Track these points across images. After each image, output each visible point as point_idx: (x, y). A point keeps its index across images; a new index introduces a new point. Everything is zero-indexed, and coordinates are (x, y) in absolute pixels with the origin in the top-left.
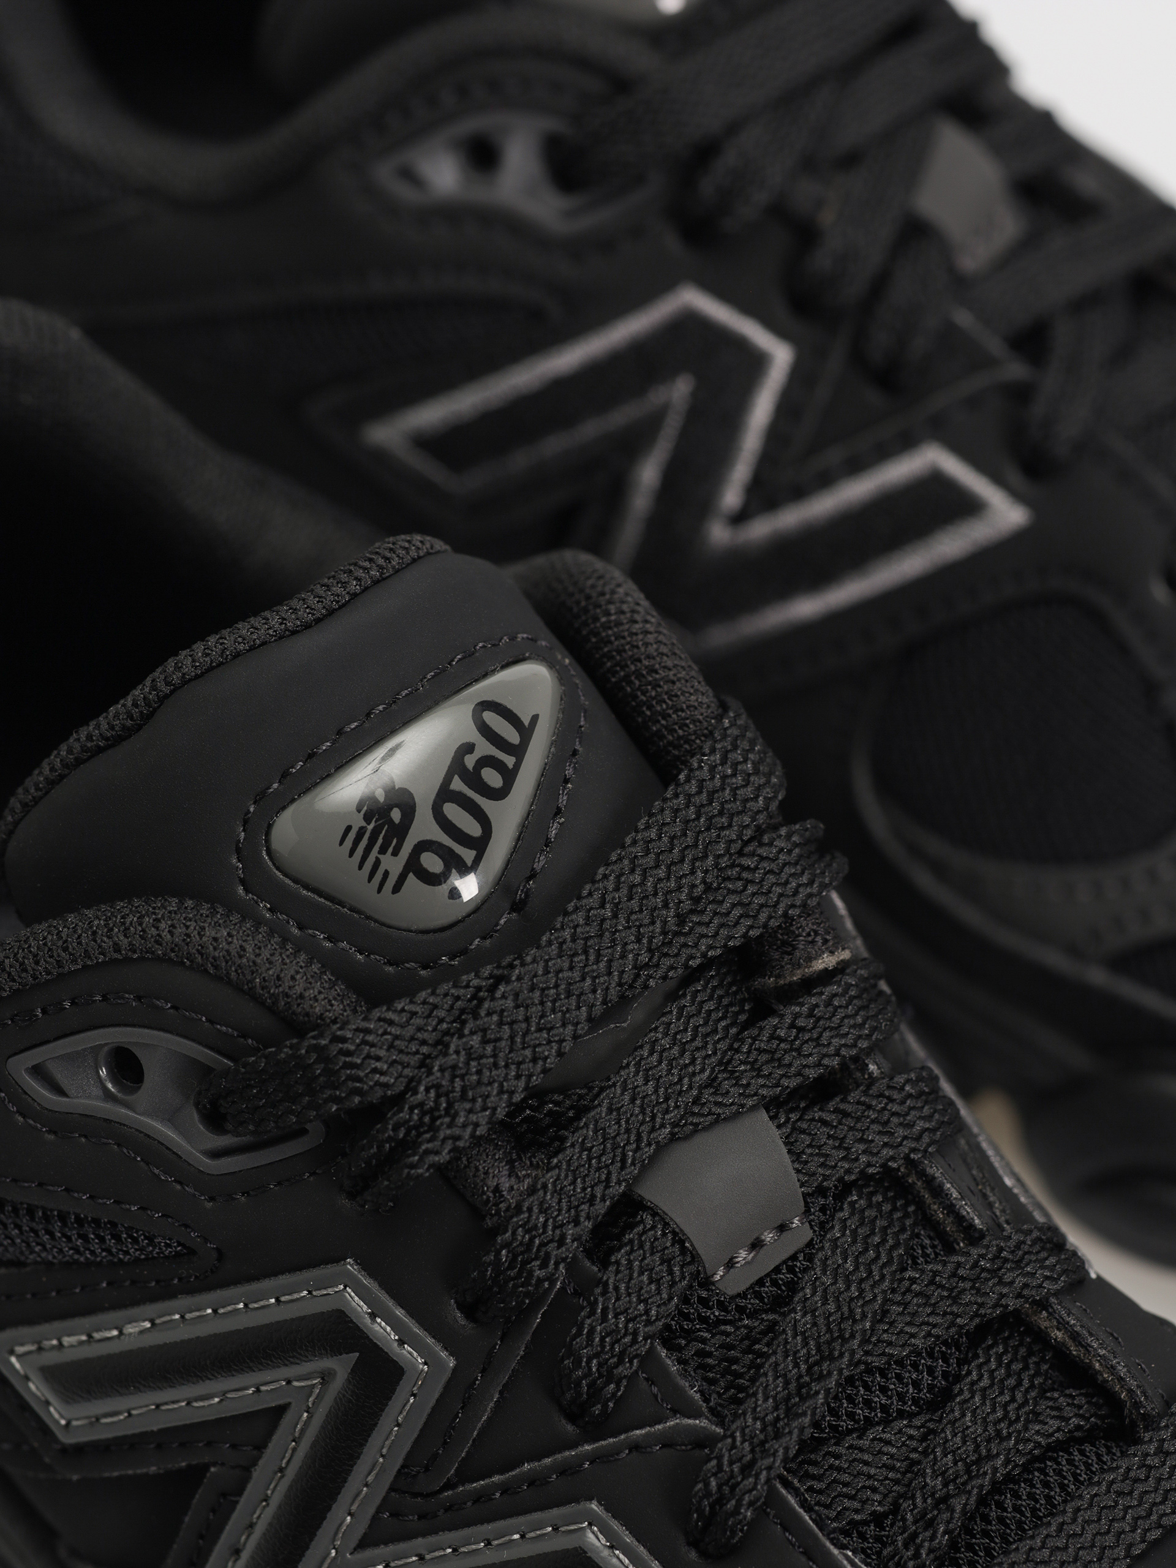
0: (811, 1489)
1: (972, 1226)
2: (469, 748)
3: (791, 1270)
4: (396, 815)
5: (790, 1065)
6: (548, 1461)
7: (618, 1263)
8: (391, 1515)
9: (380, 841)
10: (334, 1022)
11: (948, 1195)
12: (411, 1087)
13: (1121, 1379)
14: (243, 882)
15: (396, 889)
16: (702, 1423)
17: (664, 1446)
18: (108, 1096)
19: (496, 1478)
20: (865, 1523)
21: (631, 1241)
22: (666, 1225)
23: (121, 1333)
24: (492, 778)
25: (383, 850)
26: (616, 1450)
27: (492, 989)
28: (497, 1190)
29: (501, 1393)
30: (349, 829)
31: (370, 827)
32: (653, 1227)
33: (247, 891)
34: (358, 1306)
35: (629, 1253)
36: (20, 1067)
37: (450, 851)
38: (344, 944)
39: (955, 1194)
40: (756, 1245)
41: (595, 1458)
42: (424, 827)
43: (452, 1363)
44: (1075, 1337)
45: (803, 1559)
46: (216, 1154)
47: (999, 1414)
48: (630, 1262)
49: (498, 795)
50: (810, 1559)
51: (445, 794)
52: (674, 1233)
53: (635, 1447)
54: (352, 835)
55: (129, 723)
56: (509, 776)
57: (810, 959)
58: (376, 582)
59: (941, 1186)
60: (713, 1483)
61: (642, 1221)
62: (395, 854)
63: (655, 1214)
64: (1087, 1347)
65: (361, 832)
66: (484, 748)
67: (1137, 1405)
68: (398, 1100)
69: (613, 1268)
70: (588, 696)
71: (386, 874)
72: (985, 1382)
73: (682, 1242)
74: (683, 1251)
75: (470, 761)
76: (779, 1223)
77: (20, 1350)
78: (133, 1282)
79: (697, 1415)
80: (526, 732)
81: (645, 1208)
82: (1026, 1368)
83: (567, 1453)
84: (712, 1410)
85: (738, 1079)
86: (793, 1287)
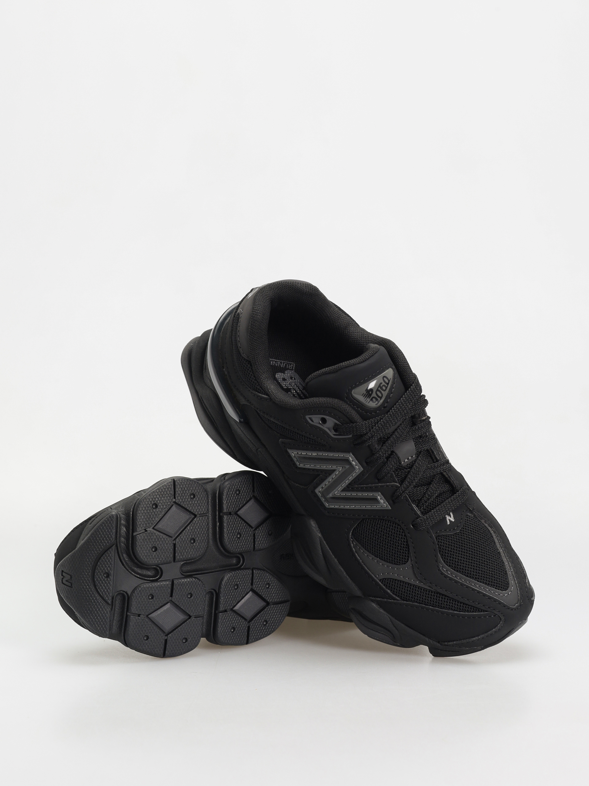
0: (409, 494)
1: (437, 459)
2: (381, 383)
3: (412, 463)
4: (370, 392)
5: (417, 433)
6: (373, 485)
7: (390, 460)
8: (352, 488)
9: (368, 396)
10: (358, 422)
11: (435, 454)
12: (367, 433)
13: (454, 484)
14: (346, 398)
15: (368, 403)
16: (397, 484)
17: (391, 486)
18: (320, 423)
19: (365, 486)
20: (416, 500)
21: (392, 457)
22: (397, 455)
23: (312, 454)
24: (384, 388)
25: (368, 397)
26: (383, 486)
27: (380, 420)
28: (376, 448)
29: (369, 474)
30: (364, 394)
31: (367, 394)
32: (395, 455)
33: (347, 399)
34: (351, 459)
35: (391, 459)
36: (307, 417)
37: (377, 398)
38: (359, 409)
39: (436, 454)
40: (408, 459)
41: (381, 486)
42: (374, 395)
43: (363, 469)
44: (449, 477)
45: (408, 505)
46: (335, 435)
47: (437, 487)
48: (391, 460)
49: (385, 391)
50: (409, 506)
51: (378, 390)
52: (398, 457)
53: (387, 486)
54: (364, 395)
55: (333, 371)
56: (386, 388)
57: (422, 418)
58: (372, 356)
59: (434, 452)
60: (398, 493)
61: (394, 454)
62: (369, 398)
63: (395, 453)
64: (450, 479)
65: (365, 394)
66: (384, 383)
67: (456, 488)
68: (365, 434)
69: (389, 461)
70: (397, 375)
71: (367, 401)
72: (436, 482)
73: (399, 458)
74: (399, 459)
75: (381, 385)
76: (412, 456)
77: (295, 453)
78: (315, 447)
79: (397, 483)
80: (389, 381)
81: (394, 452)
82: (441, 480)
83: (377, 485)
84: (399, 482)
85: (410, 435)
86: (412, 466)
